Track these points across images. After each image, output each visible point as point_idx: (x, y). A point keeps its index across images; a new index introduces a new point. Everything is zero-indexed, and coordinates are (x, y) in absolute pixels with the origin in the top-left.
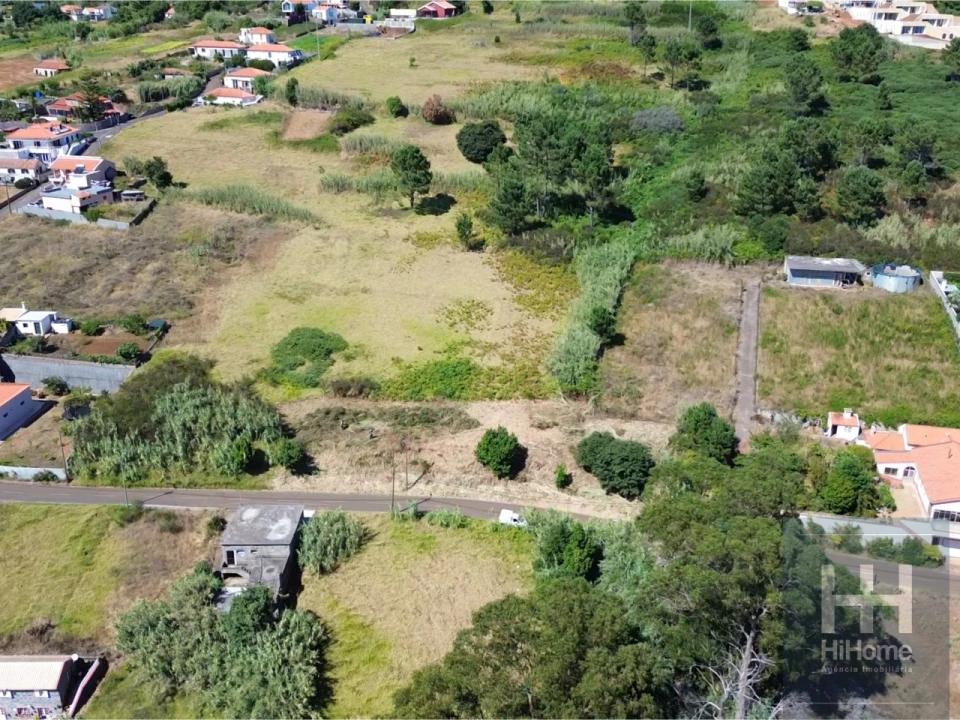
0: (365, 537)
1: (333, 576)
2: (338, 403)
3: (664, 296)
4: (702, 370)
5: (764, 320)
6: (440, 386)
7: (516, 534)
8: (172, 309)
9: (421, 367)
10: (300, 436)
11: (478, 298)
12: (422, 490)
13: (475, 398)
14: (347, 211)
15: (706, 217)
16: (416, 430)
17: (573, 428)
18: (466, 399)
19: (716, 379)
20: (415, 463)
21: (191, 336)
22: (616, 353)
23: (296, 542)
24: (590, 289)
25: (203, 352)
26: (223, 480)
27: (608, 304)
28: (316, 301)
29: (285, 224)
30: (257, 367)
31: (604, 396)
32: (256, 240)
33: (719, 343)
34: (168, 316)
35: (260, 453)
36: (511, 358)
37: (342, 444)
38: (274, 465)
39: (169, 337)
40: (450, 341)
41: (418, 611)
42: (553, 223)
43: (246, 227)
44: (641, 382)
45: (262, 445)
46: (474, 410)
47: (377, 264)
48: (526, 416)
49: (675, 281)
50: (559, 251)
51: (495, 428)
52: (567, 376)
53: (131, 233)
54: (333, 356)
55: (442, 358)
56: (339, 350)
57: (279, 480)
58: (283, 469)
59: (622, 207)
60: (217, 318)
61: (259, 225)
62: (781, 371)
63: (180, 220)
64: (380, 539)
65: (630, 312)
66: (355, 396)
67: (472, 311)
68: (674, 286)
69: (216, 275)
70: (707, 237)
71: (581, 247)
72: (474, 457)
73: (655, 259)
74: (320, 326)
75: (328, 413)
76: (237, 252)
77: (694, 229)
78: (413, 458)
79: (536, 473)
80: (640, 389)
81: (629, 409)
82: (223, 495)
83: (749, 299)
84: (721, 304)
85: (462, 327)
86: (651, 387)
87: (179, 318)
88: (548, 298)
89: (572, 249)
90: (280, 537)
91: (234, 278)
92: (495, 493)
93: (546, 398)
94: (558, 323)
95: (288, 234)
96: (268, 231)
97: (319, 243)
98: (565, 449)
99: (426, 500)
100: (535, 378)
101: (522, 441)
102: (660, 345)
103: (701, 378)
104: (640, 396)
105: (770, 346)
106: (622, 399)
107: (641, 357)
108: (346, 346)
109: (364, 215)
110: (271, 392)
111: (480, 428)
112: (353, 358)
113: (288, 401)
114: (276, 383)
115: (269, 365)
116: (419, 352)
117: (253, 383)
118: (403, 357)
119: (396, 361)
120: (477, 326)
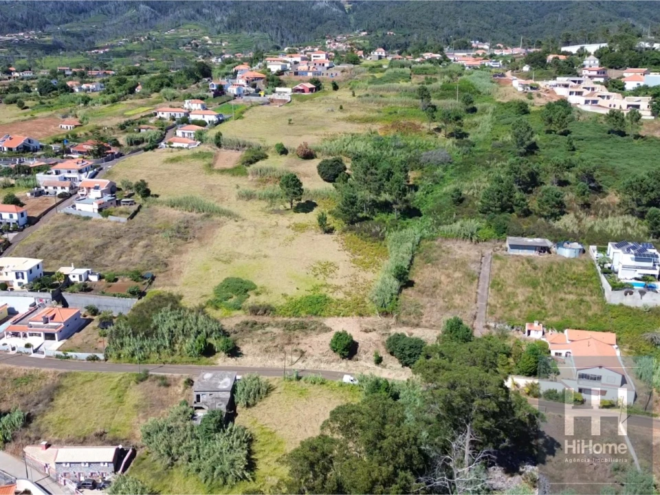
0: (270, 389)
1: (253, 408)
2: (252, 318)
3: (437, 260)
4: (457, 300)
5: (493, 273)
6: (309, 309)
7: (352, 388)
8: (156, 267)
9: (299, 299)
10: (233, 336)
11: (331, 260)
12: (300, 365)
13: (330, 316)
14: (253, 211)
15: (462, 214)
16: (297, 333)
17: (384, 332)
18: (324, 316)
19: (464, 305)
20: (296, 351)
21: (167, 282)
22: (408, 292)
23: (233, 390)
24: (394, 255)
25: (175, 291)
26: (191, 359)
27: (405, 265)
28: (238, 262)
29: (218, 218)
30: (207, 299)
31: (402, 315)
32: (201, 228)
33: (467, 286)
34: (154, 271)
35: (211, 345)
36: (349, 294)
37: (256, 340)
38: (218, 352)
39: (155, 283)
40: (314, 284)
41: (299, 426)
42: (374, 217)
43: (195, 220)
44: (422, 307)
45: (211, 340)
46: (329, 322)
47: (271, 241)
48: (358, 325)
49: (444, 251)
50: (377, 234)
51: (341, 331)
52: (380, 303)
53: (128, 224)
54: (248, 293)
55: (311, 294)
56: (252, 289)
57: (221, 359)
58: (223, 354)
59: (415, 208)
60: (181, 272)
61: (202, 219)
62: (500, 301)
63: (155, 217)
64: (278, 390)
65: (417, 268)
66: (262, 315)
67: (327, 268)
68: (443, 254)
69: (179, 248)
70: (462, 226)
71: (389, 232)
72: (329, 347)
73: (432, 238)
74: (240, 276)
75: (247, 323)
76: (191, 235)
77: (455, 221)
78: (295, 348)
79: (364, 356)
80: (422, 311)
81: (415, 321)
82: (190, 368)
83: (485, 261)
84: (469, 264)
85: (321, 276)
86: (428, 309)
87: (160, 272)
88: (370, 260)
89: (384, 232)
90: (224, 387)
91: (190, 249)
92: (341, 367)
93: (369, 316)
94: (376, 275)
95: (219, 225)
96: (207, 222)
97: (238, 229)
98: (380, 343)
99: (303, 371)
100: (363, 305)
101: (355, 339)
102: (434, 287)
103: (456, 305)
104: (422, 314)
105: (496, 287)
106: (412, 316)
107: (423, 293)
108: (255, 287)
109: (263, 213)
110: (215, 313)
111: (332, 332)
112: (260, 294)
113: (224, 318)
114: (217, 308)
115: (213, 298)
116: (297, 290)
117: (205, 307)
118: (288, 293)
119: (284, 295)
120: (330, 276)
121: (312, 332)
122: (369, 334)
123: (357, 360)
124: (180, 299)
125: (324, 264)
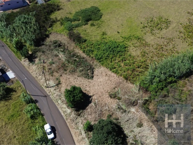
11: (171, 19)
12: (50, 91)
18: (103, 64)
20: (57, 79)
46: (99, 70)
48: (114, 86)
54: (90, 22)
55: (120, 40)
56: (94, 20)
75: (56, 43)
92: (66, 112)
93: (133, 83)
108: (98, 20)
110: (58, 27)
111: (90, 80)
112: (94, 25)
113: (56, 32)
114: (62, 24)
115: (71, 17)
116: (116, 33)
117: (59, 21)
118: (109, 33)
119: (104, 34)
120: (154, 32)
121: (78, 73)
122: (109, 100)
123: (79, 115)
124: (59, 10)
125: (164, 20)
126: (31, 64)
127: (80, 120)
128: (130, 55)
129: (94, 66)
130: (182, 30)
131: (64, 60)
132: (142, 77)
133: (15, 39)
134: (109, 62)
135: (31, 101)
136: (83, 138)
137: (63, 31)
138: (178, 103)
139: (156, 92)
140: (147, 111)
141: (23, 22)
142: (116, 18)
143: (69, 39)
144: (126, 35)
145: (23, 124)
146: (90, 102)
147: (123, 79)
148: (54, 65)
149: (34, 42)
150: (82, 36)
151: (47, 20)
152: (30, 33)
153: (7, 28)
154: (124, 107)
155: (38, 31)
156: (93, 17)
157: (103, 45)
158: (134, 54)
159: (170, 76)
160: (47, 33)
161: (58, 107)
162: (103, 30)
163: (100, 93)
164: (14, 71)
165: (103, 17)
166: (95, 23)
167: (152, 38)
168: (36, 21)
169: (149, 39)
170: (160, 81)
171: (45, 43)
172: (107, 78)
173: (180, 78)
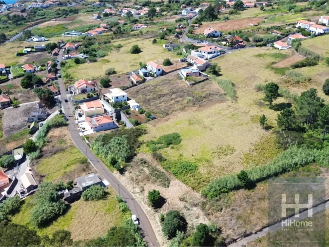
1: (85, 202)
2: (149, 159)
8: (162, 114)
9: (183, 161)
10: (131, 163)
11: (237, 148)
12: (136, 196)
13: (180, 179)
14: (250, 99)
16: (152, 178)
18: (177, 178)
20: (142, 187)
21: (155, 123)
23: (85, 189)
25: (150, 129)
29: (228, 97)
31: (209, 203)
32: (212, 100)
35: (117, 162)
36: (210, 173)
39: (151, 121)
43: (217, 95)
44: (228, 206)
46: (174, 182)
47: (228, 121)
50: (286, 143)
53: (187, 87)
54: (170, 145)
55: (193, 161)
56: (174, 144)
57: (116, 172)
60: (168, 121)
61: (221, 95)
63: (205, 87)
64: (106, 201)
67: (227, 151)
69: (186, 108)
74: (182, 135)
75: (143, 160)
76: (201, 102)
79: (161, 212)
81: (210, 212)
85: (215, 155)
86: (228, 210)
87: (160, 117)
90: (84, 185)
91: (189, 110)
92: (147, 210)
93: (198, 192)
95: (223, 101)
96: (219, 98)
97: (225, 108)
99: (133, 199)
100: (205, 183)
101: (169, 200)
102: (260, 199)
104: (220, 210)
106: (213, 208)
107: (248, 198)
108: (178, 144)
109: (252, 103)
110: (144, 148)
111: (166, 188)
112: (174, 148)
113: (143, 152)
114: (147, 146)
115: (155, 140)
116: (191, 156)
117: (145, 143)
118: (185, 155)
119: (181, 155)
120: (220, 157)
121: (158, 183)
122: (179, 202)
123: (157, 212)
124: (145, 134)
125: (231, 148)
126: (121, 176)
127: (157, 214)
128: (199, 173)
129: (170, 179)
130: (243, 157)
131: (148, 173)
132: (204, 188)
133: (110, 157)
134: (182, 176)
135: (121, 201)
136: (158, 226)
137: (148, 152)
138: (224, 205)
139: (212, 198)
140: (203, 209)
141: (117, 143)
142: (192, 143)
143: (152, 158)
144: (198, 157)
145: (117, 215)
146: (165, 202)
147: (191, 189)
148: (140, 177)
149: (126, 159)
150: (163, 156)
151: (135, 142)
152: (123, 151)
153: (103, 147)
154: (188, 207)
155: (129, 151)
156: (173, 141)
157: (179, 164)
158: (202, 172)
159: (224, 188)
160: (135, 152)
161: (142, 207)
162: (181, 153)
163: (173, 197)
164: (108, 180)
165: (182, 142)
166: (175, 146)
167: (218, 161)
168: (127, 143)
169: (216, 162)
170: (215, 191)
171: (133, 160)
172: (179, 187)
173: (231, 190)
